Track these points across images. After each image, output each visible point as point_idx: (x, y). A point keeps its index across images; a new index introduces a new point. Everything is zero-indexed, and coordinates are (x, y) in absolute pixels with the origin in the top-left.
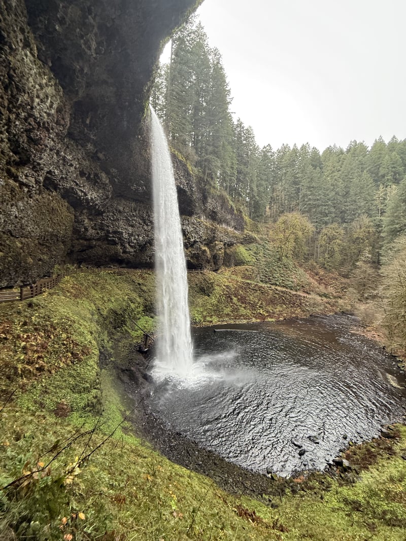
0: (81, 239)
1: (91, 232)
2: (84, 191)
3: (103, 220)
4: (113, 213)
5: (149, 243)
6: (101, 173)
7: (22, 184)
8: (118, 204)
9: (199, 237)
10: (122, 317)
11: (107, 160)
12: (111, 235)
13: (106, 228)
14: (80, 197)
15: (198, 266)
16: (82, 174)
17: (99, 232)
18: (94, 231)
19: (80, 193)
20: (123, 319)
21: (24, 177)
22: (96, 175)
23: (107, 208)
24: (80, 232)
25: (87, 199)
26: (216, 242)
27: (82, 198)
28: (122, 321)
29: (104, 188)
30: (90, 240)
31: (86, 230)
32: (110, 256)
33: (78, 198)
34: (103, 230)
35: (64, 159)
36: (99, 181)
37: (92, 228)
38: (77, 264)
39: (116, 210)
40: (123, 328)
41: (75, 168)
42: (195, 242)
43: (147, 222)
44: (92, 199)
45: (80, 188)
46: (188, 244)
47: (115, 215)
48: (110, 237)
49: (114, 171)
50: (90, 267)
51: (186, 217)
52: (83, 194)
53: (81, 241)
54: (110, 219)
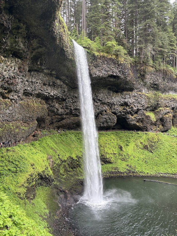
0: (56, 115)
1: (61, 111)
2: (48, 92)
3: (66, 103)
4: (72, 98)
5: (101, 114)
6: (56, 80)
7: (11, 100)
8: (74, 93)
9: (142, 105)
10: (77, 162)
11: (57, 74)
12: (74, 111)
13: (69, 107)
14: (46, 95)
15: (143, 129)
16: (45, 84)
17: (66, 110)
18: (62, 110)
19: (46, 94)
20: (78, 163)
21: (12, 96)
22: (54, 82)
23: (68, 96)
24: (54, 111)
25: (51, 96)
26: (161, 108)
27: (48, 95)
28: (77, 164)
29: (61, 87)
30: (61, 115)
31: (58, 110)
32: (76, 123)
33: (45, 96)
34: (68, 109)
35: (32, 82)
36: (56, 85)
37: (61, 108)
38: (57, 128)
39: (73, 97)
40: (78, 169)
41: (40, 83)
42: (138, 110)
43: (96, 100)
44: (54, 94)
45: (45, 91)
46: (132, 112)
47: (73, 99)
48: (73, 112)
49: (63, 77)
50: (65, 130)
51: (127, 92)
52: (47, 93)
53: (57, 116)
54: (71, 102)
